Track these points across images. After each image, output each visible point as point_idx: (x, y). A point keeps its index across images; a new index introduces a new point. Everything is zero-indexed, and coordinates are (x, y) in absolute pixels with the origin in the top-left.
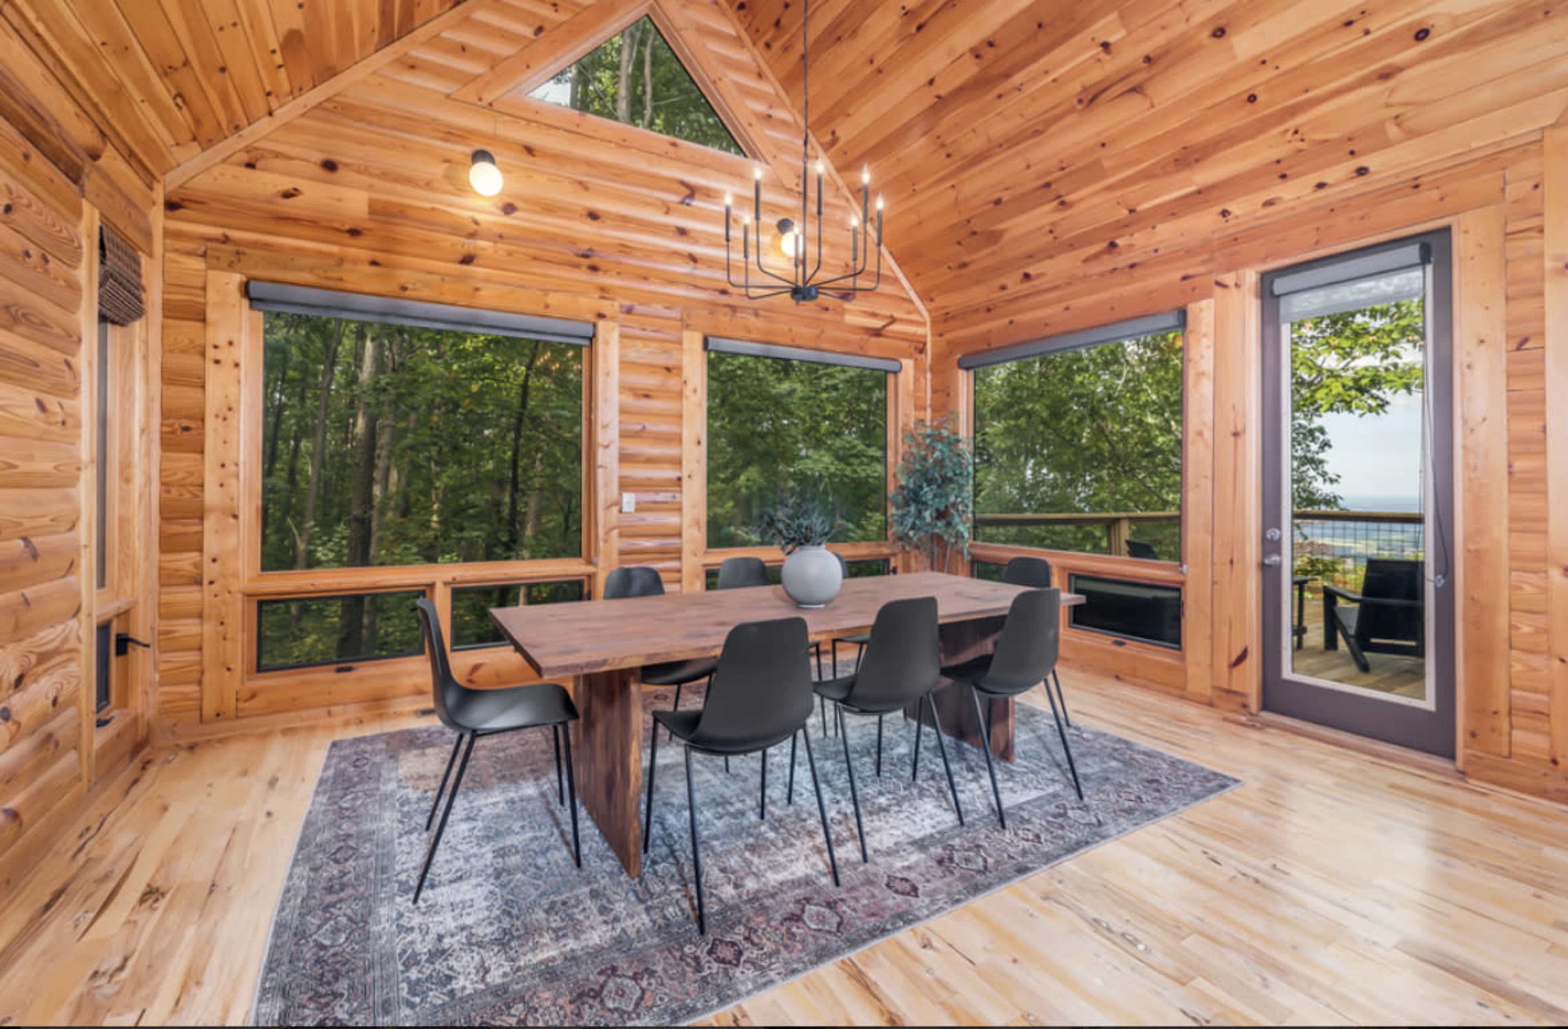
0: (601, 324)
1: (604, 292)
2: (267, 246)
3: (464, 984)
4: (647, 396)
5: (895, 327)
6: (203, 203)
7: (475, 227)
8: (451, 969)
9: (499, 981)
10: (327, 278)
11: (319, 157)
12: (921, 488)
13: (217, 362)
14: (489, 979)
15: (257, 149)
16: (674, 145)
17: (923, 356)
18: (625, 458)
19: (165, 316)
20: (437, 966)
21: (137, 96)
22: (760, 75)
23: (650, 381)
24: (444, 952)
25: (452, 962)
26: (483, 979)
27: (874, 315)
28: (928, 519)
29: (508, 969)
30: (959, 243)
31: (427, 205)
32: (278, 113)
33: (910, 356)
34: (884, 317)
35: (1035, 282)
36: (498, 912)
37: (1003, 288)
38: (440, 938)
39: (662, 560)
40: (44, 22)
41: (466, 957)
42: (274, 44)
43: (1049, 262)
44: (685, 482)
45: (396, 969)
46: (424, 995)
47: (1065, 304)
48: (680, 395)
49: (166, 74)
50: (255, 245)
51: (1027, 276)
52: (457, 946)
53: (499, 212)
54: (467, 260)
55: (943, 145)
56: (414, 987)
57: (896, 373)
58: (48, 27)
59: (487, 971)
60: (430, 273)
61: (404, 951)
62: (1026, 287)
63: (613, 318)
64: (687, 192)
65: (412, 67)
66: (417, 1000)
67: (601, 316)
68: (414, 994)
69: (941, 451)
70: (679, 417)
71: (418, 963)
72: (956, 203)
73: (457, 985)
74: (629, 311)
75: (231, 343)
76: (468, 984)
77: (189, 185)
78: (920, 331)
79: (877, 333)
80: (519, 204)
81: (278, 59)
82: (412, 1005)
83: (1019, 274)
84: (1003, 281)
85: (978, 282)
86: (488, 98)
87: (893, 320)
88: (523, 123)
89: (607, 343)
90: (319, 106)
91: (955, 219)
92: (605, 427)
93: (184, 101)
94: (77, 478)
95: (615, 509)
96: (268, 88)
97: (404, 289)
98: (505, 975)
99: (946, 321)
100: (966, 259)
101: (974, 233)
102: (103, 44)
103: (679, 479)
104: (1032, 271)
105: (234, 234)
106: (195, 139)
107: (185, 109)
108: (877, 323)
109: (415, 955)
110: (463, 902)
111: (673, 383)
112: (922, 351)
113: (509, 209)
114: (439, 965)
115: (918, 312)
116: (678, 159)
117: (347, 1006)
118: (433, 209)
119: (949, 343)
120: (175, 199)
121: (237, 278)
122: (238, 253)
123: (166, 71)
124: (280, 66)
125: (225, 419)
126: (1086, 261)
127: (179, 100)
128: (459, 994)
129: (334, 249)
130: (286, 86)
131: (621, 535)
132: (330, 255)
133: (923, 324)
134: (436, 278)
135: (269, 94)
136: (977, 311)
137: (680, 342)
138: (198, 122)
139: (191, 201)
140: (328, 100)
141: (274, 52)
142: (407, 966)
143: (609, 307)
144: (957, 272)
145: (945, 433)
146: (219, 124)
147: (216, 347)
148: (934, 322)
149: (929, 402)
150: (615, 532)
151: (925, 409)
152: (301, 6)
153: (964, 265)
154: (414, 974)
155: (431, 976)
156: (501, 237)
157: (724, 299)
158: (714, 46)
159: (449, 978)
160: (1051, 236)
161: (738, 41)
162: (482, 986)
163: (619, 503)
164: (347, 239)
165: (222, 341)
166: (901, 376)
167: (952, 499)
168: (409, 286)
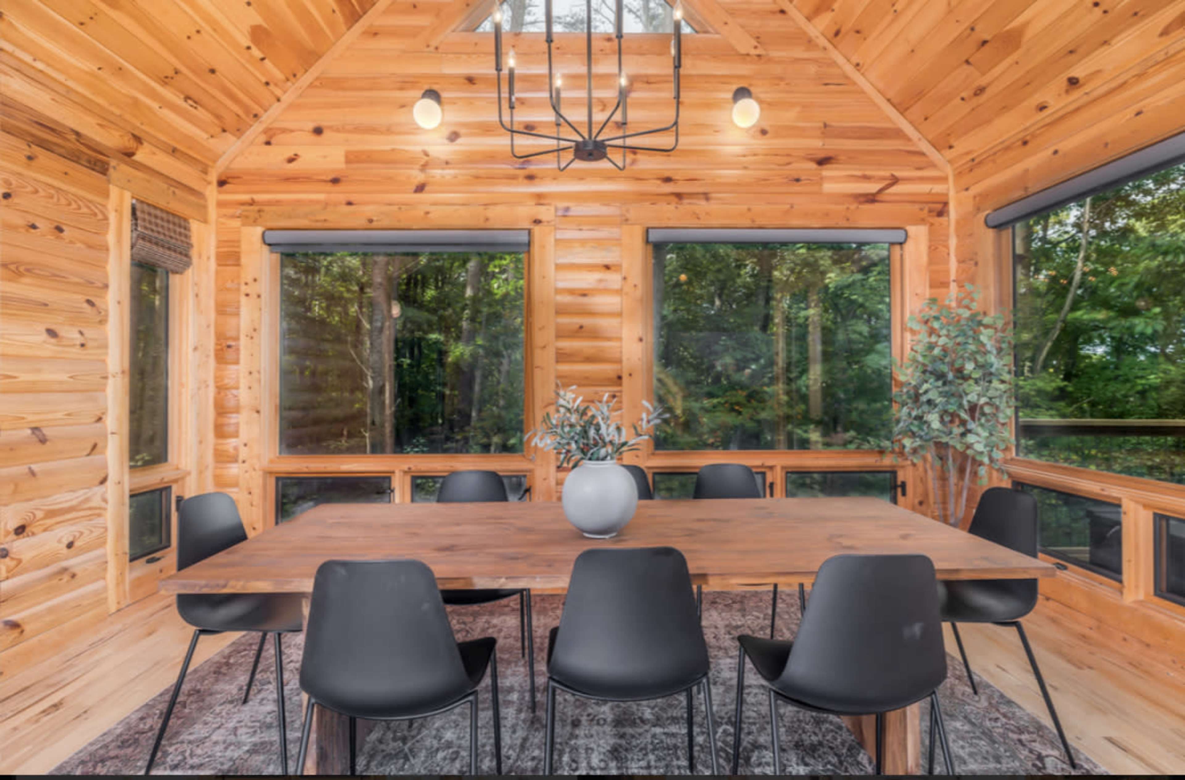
0: (537, 230)
1: (540, 198)
2: (278, 203)
4: (585, 296)
5: (896, 189)
6: (238, 177)
7: (426, 158)
10: (317, 221)
11: (311, 126)
13: (247, 295)
15: (271, 129)
17: (943, 220)
18: (562, 357)
19: (219, 265)
21: (155, 105)
23: (588, 280)
27: (866, 178)
30: (967, 62)
31: (388, 148)
32: (284, 98)
33: (923, 221)
34: (883, 179)
35: (1087, 89)
37: (1042, 108)
40: (41, 60)
42: (245, 41)
43: (1105, 51)
44: (626, 381)
47: (1136, 108)
48: (619, 292)
49: (166, 83)
50: (270, 203)
51: (1073, 82)
53: (446, 142)
54: (420, 188)
57: (900, 245)
58: (48, 65)
60: (390, 204)
62: (1078, 96)
63: (549, 224)
65: (376, 34)
67: (537, 222)
70: (618, 314)
75: (255, 280)
77: (232, 166)
78: (938, 188)
79: (871, 199)
80: (462, 131)
81: (257, 53)
83: (1062, 81)
84: (1038, 99)
85: (1005, 109)
86: (434, 43)
87: (895, 181)
88: (464, 57)
89: (543, 248)
90: (311, 86)
91: (955, 31)
92: (542, 328)
93: (195, 102)
94: (105, 385)
96: (264, 80)
97: (371, 221)
99: (971, 169)
100: (983, 81)
101: (985, 42)
102: (100, 69)
103: (619, 376)
104: (1077, 72)
105: (258, 197)
106: (224, 131)
107: (199, 108)
108: (872, 188)
112: (942, 212)
113: (454, 137)
115: (933, 165)
116: (615, 52)
118: (393, 150)
119: (977, 196)
120: (223, 178)
121: (259, 230)
122: (259, 211)
123: (165, 81)
124: (263, 59)
125: (252, 338)
126: (1165, 33)
127: (190, 102)
129: (321, 197)
130: (279, 75)
132: (318, 202)
133: (943, 179)
134: (395, 208)
135: (267, 84)
136: (1008, 148)
137: (619, 238)
138: (218, 117)
139: (233, 178)
140: (317, 79)
141: (249, 48)
143: (545, 213)
144: (976, 101)
146: (238, 116)
147: (246, 284)
148: (959, 175)
149: (953, 274)
152: (249, 4)
153: (980, 91)
156: (447, 163)
157: (668, 188)
160: (1098, 11)
164: (329, 187)
165: (250, 280)
166: (909, 247)
168: (375, 218)
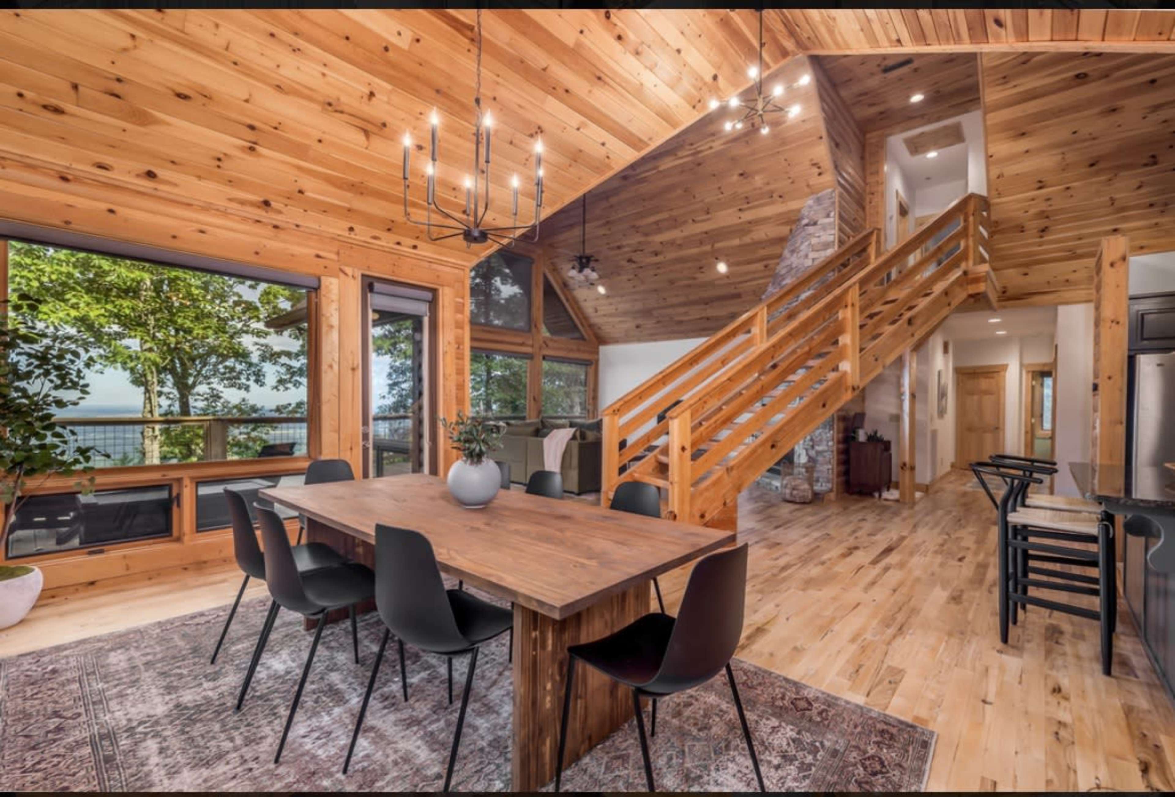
3: (789, 732)
8: (788, 744)
9: (774, 719)
14: (777, 724)
20: (794, 752)
24: (784, 757)
25: (785, 747)
26: (780, 726)
29: (764, 720)
36: (731, 753)
38: (777, 767)
41: (776, 742)
45: (817, 771)
46: (812, 744)
52: (774, 753)
56: (814, 751)
59: (773, 728)
61: (805, 777)
66: (818, 744)
68: (816, 747)
71: (802, 763)
73: (794, 735)
76: (788, 729)
82: (822, 743)
98: (768, 719)
109: (800, 769)
110: (741, 780)
114: (792, 751)
117: (856, 772)
128: (796, 730)
142: (809, 766)
154: (809, 759)
155: (802, 750)
159: (794, 741)
162: (783, 724)
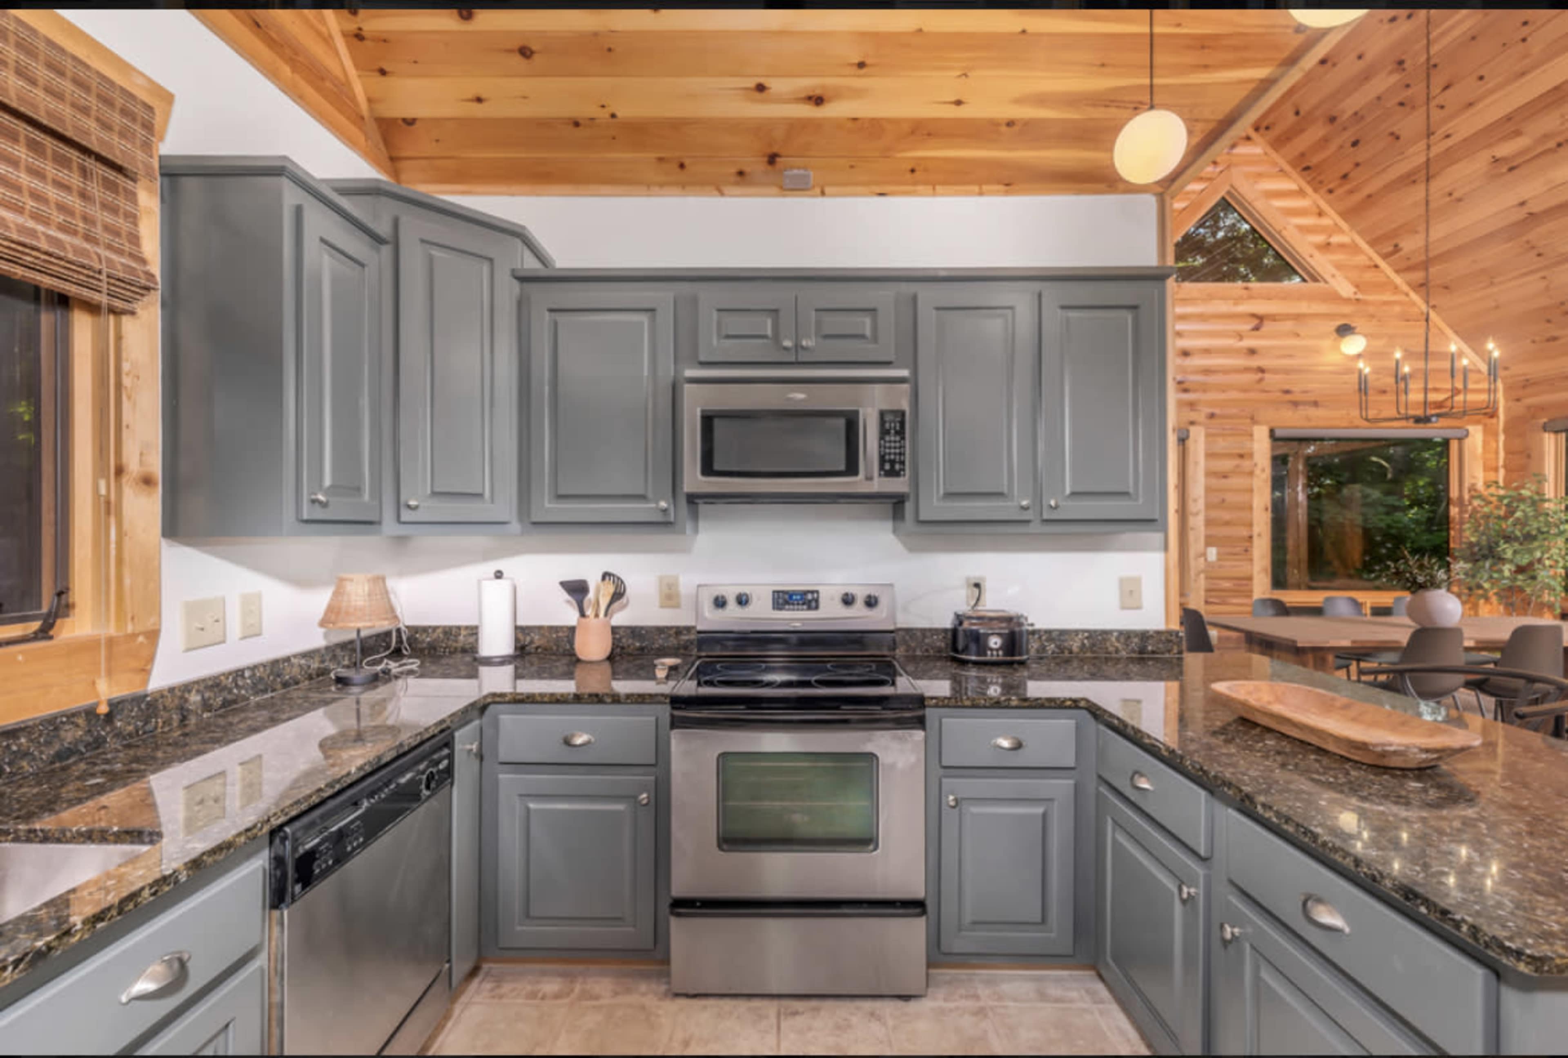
0: (1192, 429)
1: (1194, 405)
4: (1225, 477)
5: (1460, 398)
12: (1497, 544)
16: (1246, 288)
17: (1494, 421)
18: (1209, 523)
22: (1320, 214)
23: (1227, 465)
28: (1507, 573)
30: (1549, 322)
33: (1479, 422)
39: (1234, 597)
44: (1255, 539)
48: (1251, 474)
55: (1533, 248)
57: (1460, 440)
63: (1199, 424)
64: (1255, 322)
67: (1192, 423)
69: (1523, 511)
70: (1251, 490)
72: (1547, 288)
74: (1212, 416)
78: (1490, 399)
89: (1196, 441)
91: (1545, 302)
92: (1195, 500)
95: (1202, 559)
99: (1524, 387)
100: (1557, 334)
103: (1251, 537)
111: (1246, 464)
112: (1493, 415)
116: (1251, 297)
119: (1529, 408)
131: (1207, 578)
133: (1495, 392)
137: (1251, 435)
143: (1197, 416)
144: (1543, 345)
145: (1525, 493)
148: (1510, 389)
149: (1501, 462)
150: (1202, 576)
151: (1496, 470)
153: (1554, 339)
157: (1288, 398)
158: (1278, 203)
161: (1301, 193)
163: (1204, 555)
166: (1467, 442)
167: (1538, 554)
